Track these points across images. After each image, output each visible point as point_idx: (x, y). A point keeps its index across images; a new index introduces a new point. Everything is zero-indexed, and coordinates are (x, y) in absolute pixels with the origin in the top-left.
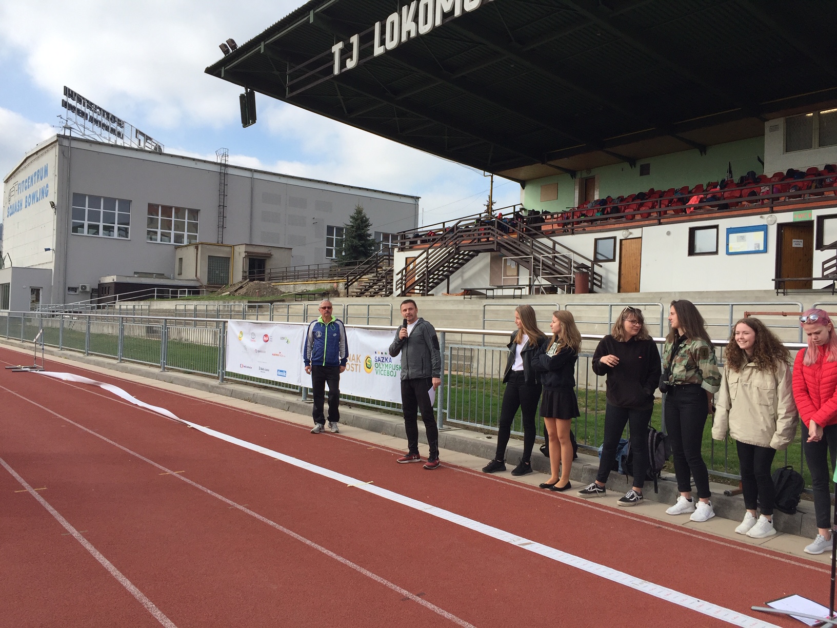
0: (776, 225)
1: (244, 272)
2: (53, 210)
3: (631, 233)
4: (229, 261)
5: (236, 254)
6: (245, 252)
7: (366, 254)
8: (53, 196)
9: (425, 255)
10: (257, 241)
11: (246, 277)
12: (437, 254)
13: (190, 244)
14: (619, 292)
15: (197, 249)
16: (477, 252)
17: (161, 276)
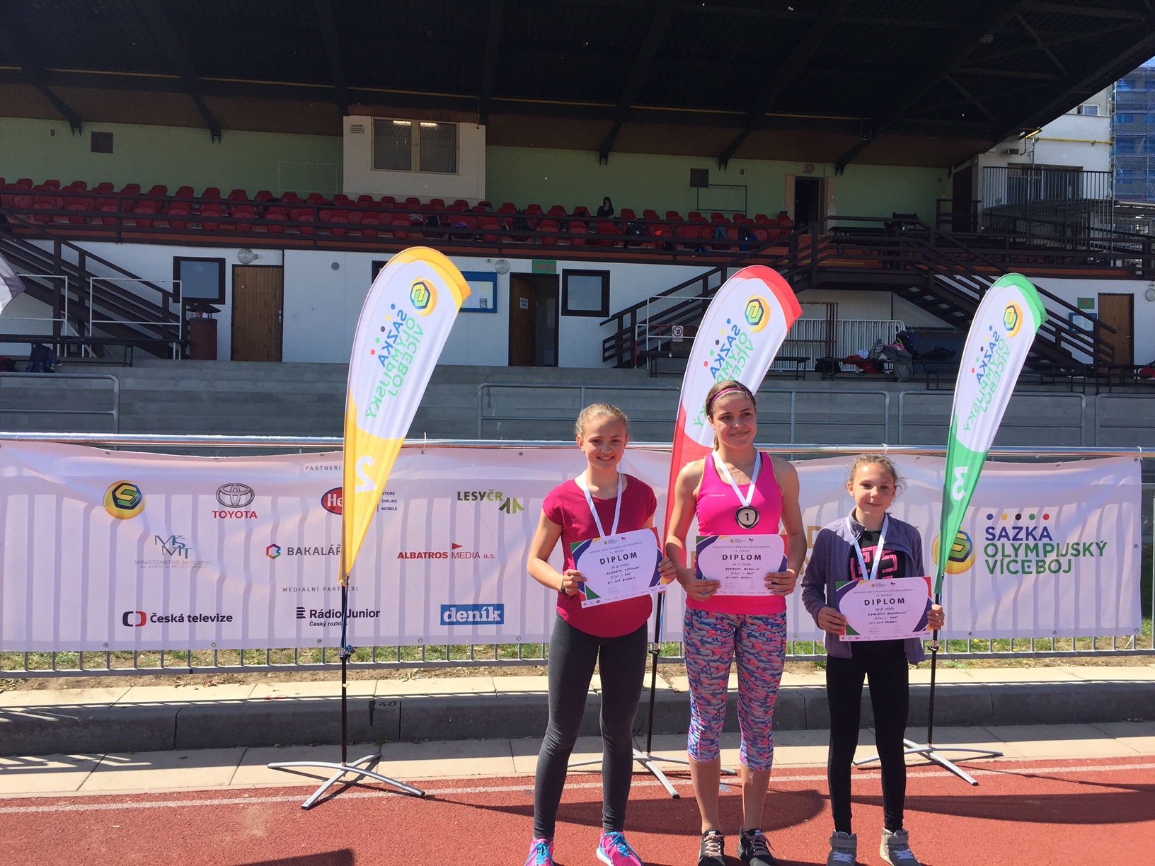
0: (508, 276)
3: (256, 257)
14: (232, 359)
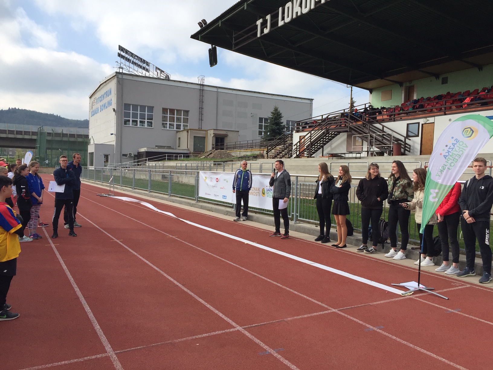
1: (213, 145)
2: (114, 113)
4: (205, 139)
5: (209, 135)
6: (213, 134)
7: (280, 134)
8: (114, 106)
9: (309, 135)
10: (220, 128)
11: (214, 147)
12: (317, 134)
13: (184, 130)
15: (188, 133)
16: (339, 133)
17: (169, 147)
